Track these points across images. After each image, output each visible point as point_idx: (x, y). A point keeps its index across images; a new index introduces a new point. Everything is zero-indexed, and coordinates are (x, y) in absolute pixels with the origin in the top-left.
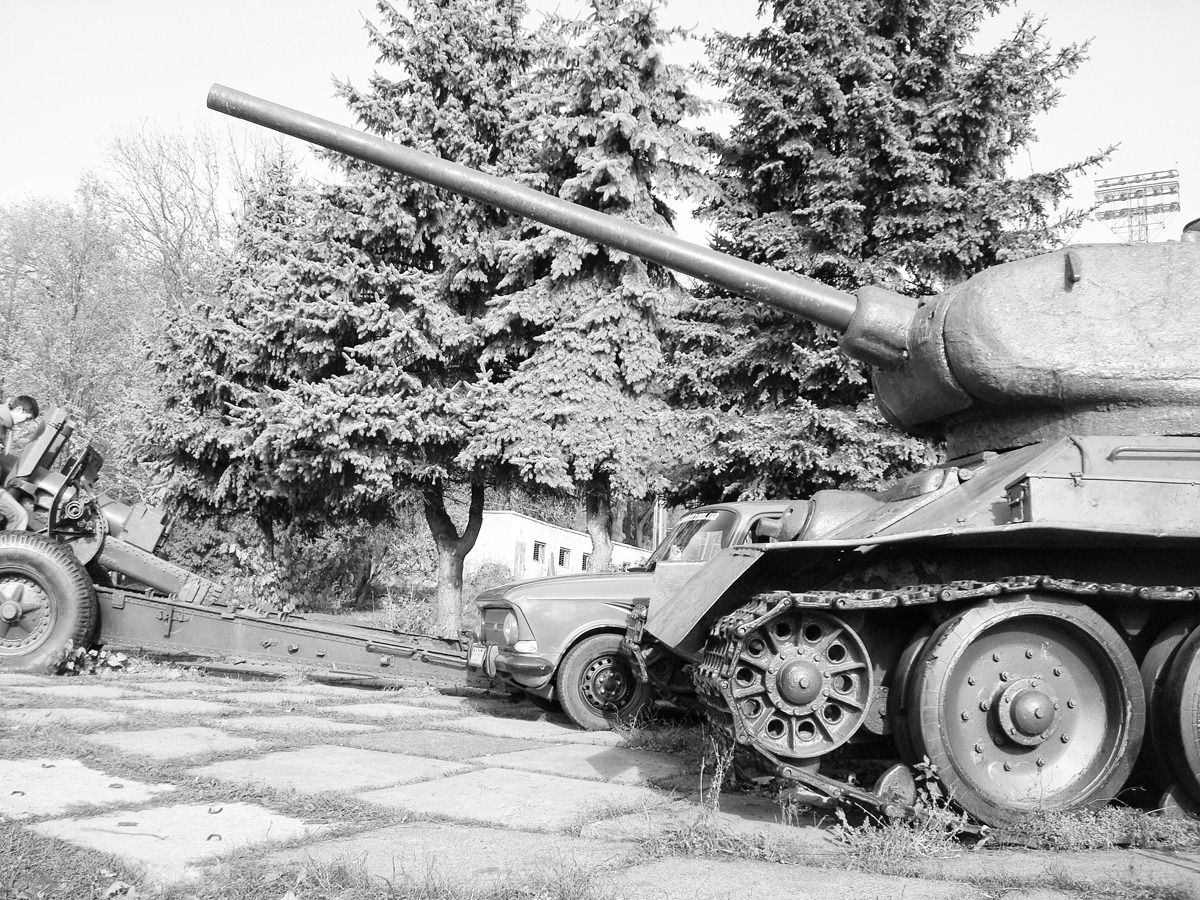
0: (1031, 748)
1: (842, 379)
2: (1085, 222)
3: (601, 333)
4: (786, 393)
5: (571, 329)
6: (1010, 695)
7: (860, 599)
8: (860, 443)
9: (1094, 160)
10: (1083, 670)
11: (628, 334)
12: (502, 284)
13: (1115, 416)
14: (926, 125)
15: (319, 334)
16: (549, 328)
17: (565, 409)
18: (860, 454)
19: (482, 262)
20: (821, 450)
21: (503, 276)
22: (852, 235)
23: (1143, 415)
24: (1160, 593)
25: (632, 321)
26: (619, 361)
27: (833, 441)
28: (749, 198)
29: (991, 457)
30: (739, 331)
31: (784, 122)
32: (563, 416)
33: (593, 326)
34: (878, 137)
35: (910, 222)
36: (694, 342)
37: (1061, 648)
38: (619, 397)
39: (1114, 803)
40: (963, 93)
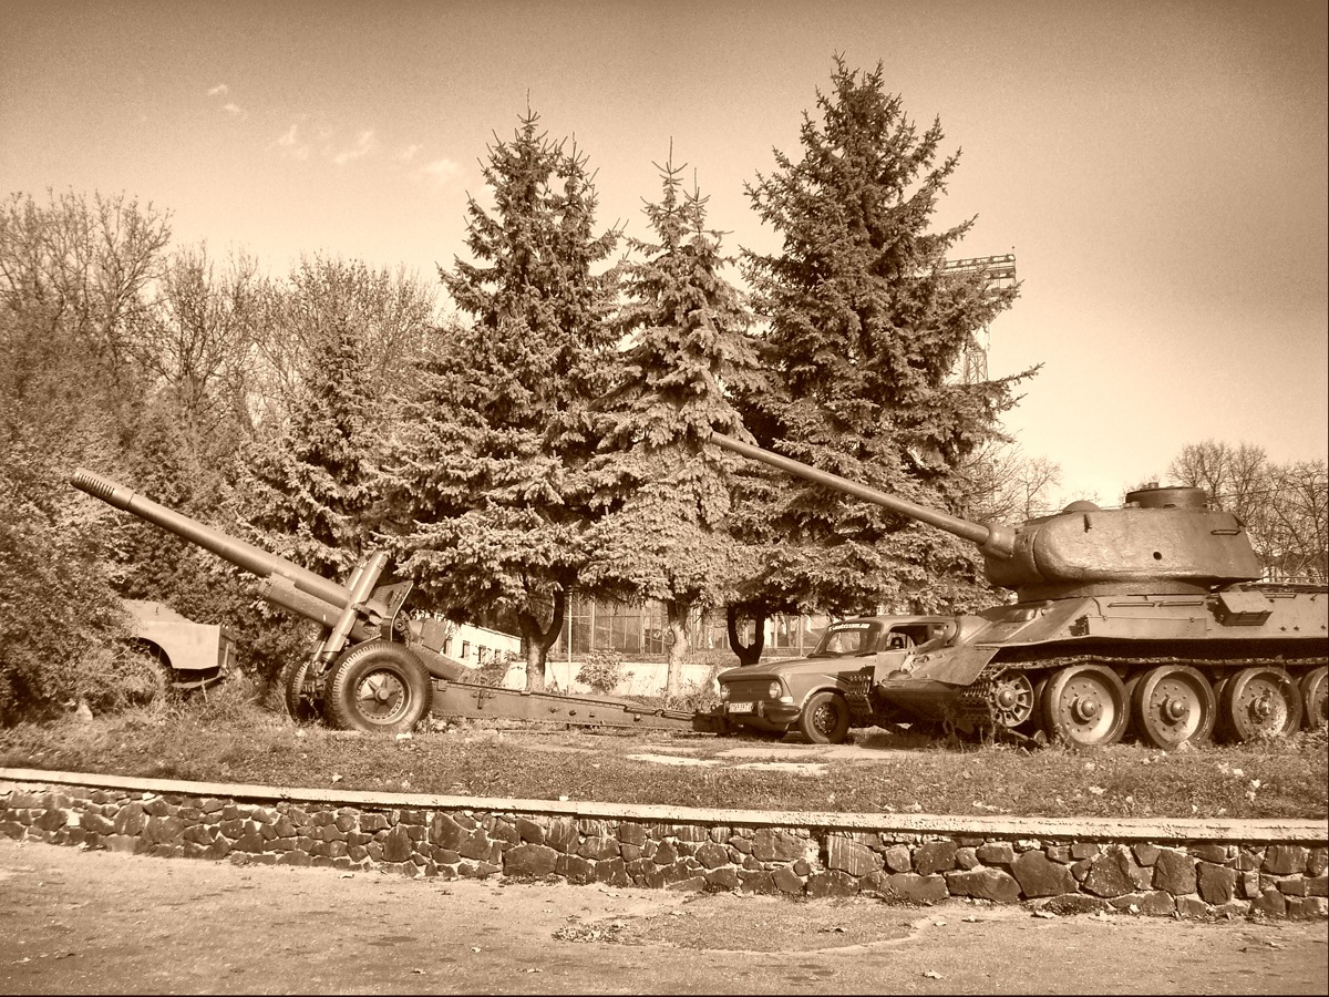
0: (1087, 722)
1: (869, 525)
2: (1014, 406)
3: (688, 487)
4: (821, 531)
5: (665, 483)
6: (1081, 701)
7: (1028, 665)
8: (884, 569)
9: (1025, 374)
10: (1105, 692)
11: (708, 488)
12: (602, 444)
13: (1106, 588)
14: (915, 347)
15: (458, 480)
16: (647, 482)
17: (665, 542)
18: (883, 576)
19: (582, 428)
20: (859, 574)
21: (600, 439)
22: (865, 421)
23: (1119, 587)
24: (1132, 660)
25: (712, 479)
26: (699, 506)
27: (866, 567)
28: (786, 388)
29: (1050, 603)
30: (783, 485)
31: (818, 340)
32: (664, 548)
33: (683, 482)
34: (890, 359)
35: (906, 414)
36: (753, 493)
37: (1097, 684)
38: (698, 532)
39: (1120, 742)
40: (942, 328)
